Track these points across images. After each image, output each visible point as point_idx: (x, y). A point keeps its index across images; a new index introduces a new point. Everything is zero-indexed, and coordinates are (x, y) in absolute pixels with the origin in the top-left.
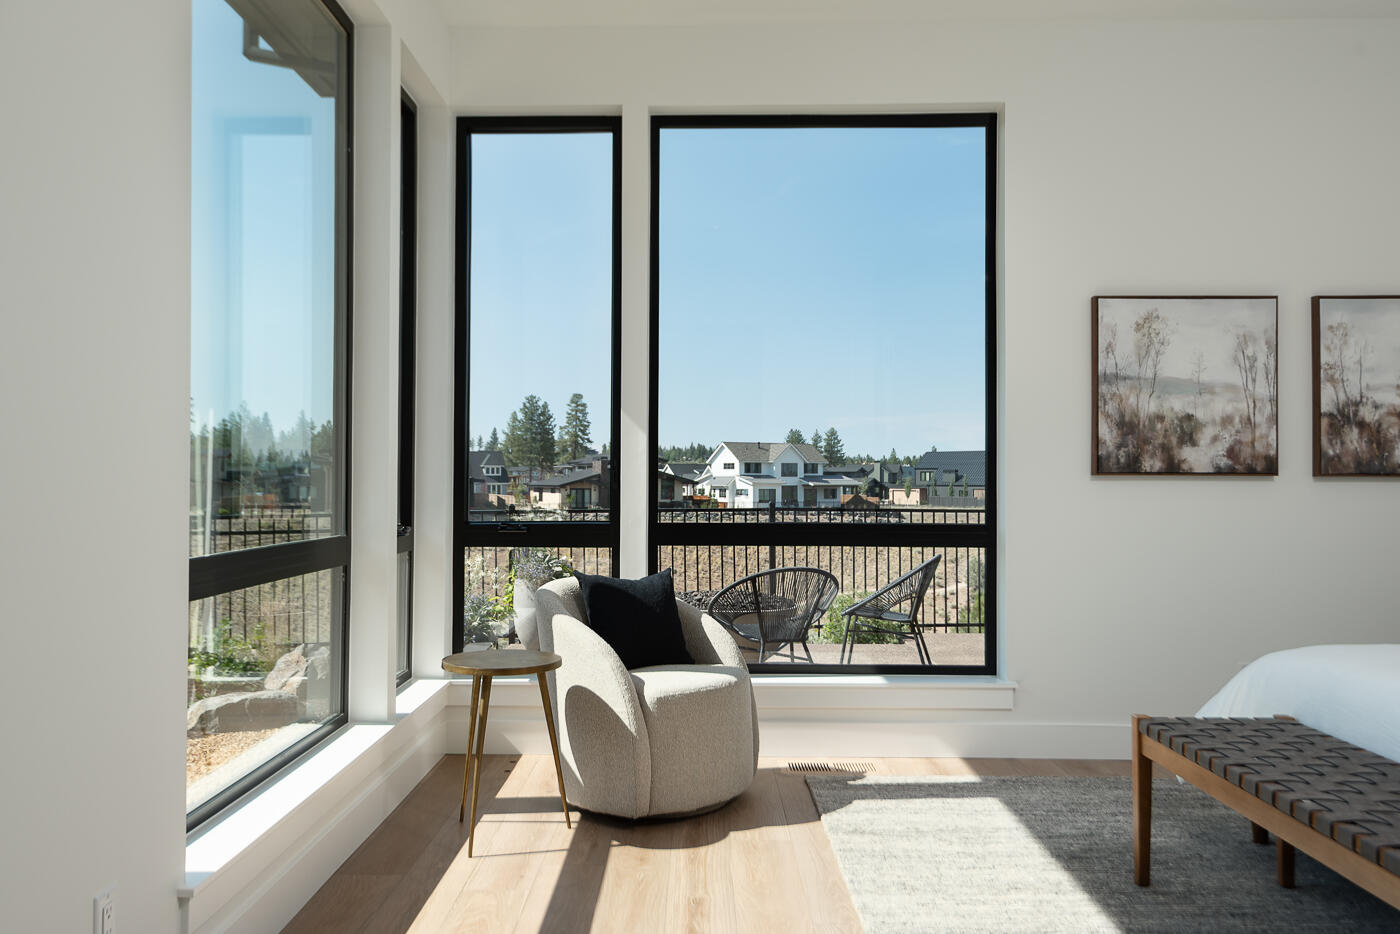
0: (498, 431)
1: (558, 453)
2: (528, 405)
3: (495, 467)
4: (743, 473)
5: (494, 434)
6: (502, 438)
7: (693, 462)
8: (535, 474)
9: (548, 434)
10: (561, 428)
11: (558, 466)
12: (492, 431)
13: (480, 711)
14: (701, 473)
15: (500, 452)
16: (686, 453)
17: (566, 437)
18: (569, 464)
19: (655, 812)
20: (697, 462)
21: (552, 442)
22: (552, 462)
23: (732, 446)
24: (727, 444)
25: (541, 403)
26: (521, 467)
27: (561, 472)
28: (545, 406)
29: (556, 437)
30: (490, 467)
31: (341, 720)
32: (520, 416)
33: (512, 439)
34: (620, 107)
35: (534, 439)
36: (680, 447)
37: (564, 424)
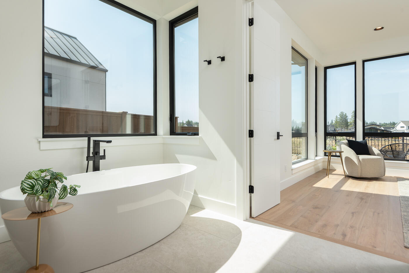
0: (333, 120)
1: (349, 125)
2: (341, 114)
3: (332, 128)
4: (408, 129)
5: (332, 121)
6: (334, 122)
7: (391, 126)
8: (343, 130)
9: (346, 120)
10: (350, 119)
11: (349, 128)
12: (331, 120)
13: (329, 159)
14: (393, 129)
15: (333, 125)
16: (388, 124)
17: (351, 121)
18: (352, 127)
19: (361, 177)
20: (392, 126)
21: (348, 123)
22: (348, 127)
23: (403, 122)
24: (402, 121)
25: (344, 113)
26: (339, 128)
27: (350, 129)
28: (346, 114)
29: (349, 121)
30: (331, 128)
31: (307, 159)
32: (339, 116)
33: (336, 122)
34: (356, 60)
35: (342, 122)
36: (387, 123)
37: (351, 118)
